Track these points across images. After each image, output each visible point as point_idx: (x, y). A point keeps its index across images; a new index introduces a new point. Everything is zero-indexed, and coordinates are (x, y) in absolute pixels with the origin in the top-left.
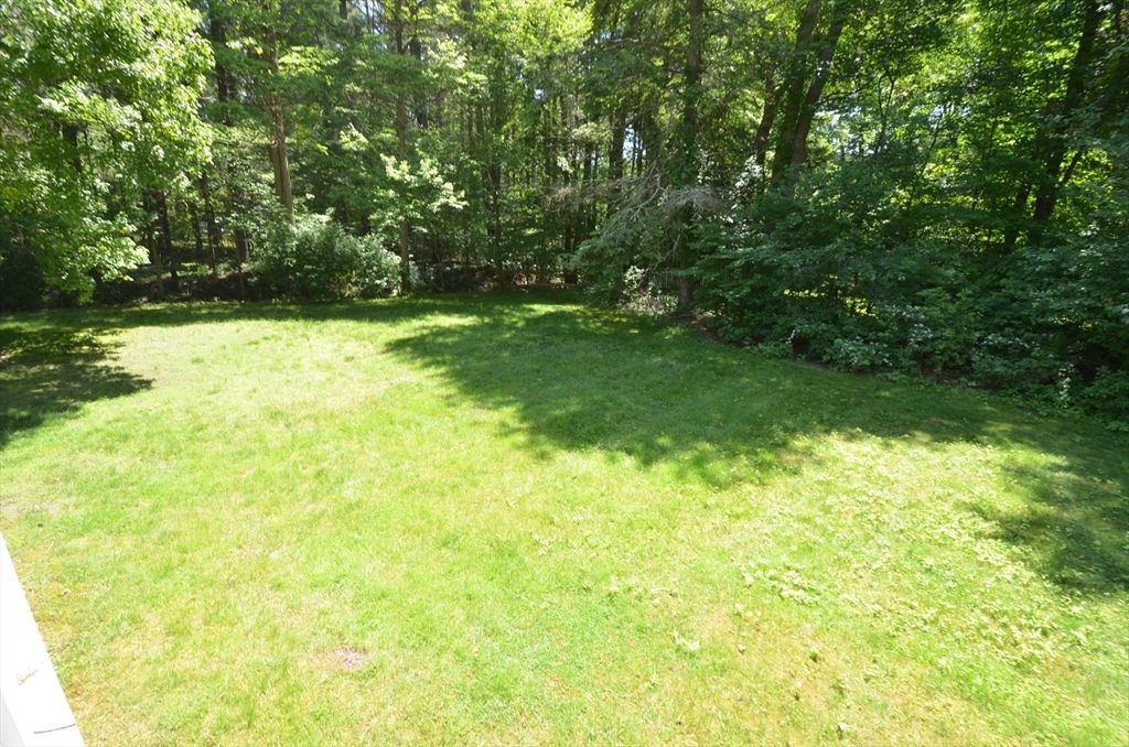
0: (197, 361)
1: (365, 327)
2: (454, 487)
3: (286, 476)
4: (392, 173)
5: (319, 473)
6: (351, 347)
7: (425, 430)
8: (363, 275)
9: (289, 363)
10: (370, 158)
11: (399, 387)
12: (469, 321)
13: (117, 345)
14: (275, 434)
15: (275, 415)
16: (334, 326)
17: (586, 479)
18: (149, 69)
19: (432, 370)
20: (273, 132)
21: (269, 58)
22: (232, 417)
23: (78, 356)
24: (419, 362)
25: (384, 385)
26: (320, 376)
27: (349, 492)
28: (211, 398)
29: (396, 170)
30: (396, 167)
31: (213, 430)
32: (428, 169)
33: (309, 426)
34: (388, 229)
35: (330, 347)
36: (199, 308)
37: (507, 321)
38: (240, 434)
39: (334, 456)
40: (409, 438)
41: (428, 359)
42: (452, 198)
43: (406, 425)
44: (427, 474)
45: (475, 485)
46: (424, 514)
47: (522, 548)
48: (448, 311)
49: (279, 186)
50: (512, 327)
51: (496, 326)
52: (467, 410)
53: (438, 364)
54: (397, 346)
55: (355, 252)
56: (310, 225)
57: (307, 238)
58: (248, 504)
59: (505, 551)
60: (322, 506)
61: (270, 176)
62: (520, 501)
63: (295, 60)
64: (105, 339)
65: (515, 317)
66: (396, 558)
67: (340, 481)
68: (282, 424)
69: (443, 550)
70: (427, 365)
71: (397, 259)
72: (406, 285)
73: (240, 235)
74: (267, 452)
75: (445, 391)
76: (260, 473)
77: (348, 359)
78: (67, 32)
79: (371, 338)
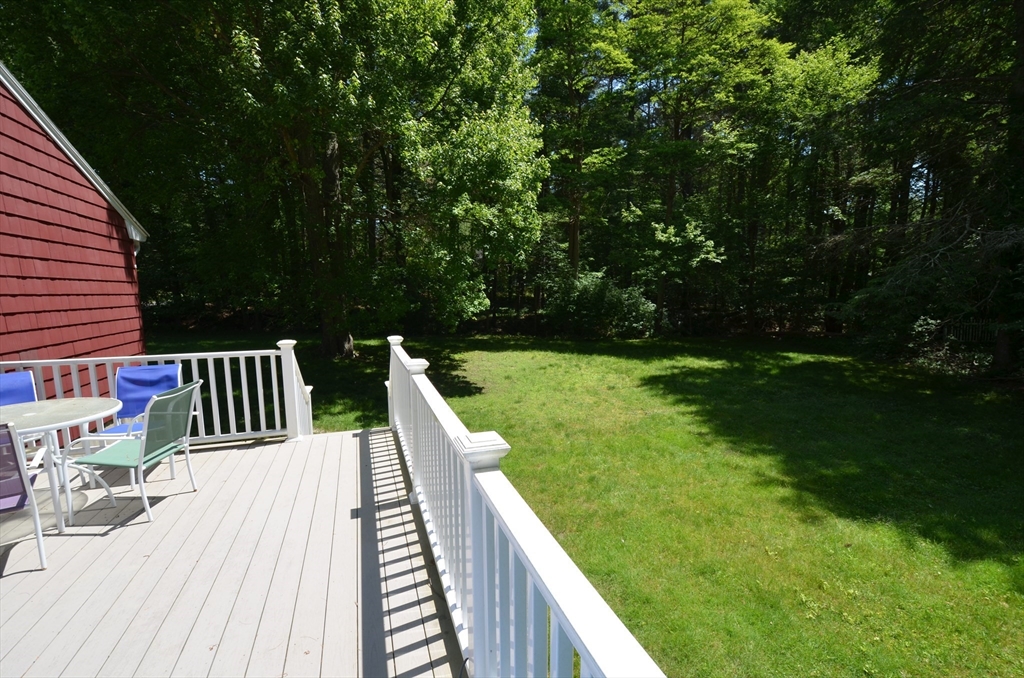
0: (508, 378)
1: (623, 363)
2: (709, 521)
3: (567, 475)
4: (661, 236)
5: (592, 479)
6: (612, 378)
7: (678, 460)
8: (624, 318)
9: (567, 386)
10: (643, 226)
11: (653, 418)
12: (718, 364)
13: (464, 361)
14: (559, 440)
15: (559, 426)
16: (599, 359)
17: (863, 551)
18: (513, 184)
19: (682, 408)
20: (573, 213)
21: (577, 161)
22: (530, 422)
23: (443, 367)
24: (671, 398)
25: (640, 414)
26: (589, 400)
27: (615, 500)
28: (516, 406)
29: (663, 234)
30: (664, 231)
31: (518, 430)
32: (693, 231)
33: (582, 439)
34: (648, 283)
35: (596, 376)
36: (509, 340)
37: (759, 367)
38: (536, 436)
39: (603, 467)
40: (664, 465)
41: (679, 397)
42: (712, 253)
43: (662, 452)
44: (682, 502)
45: (731, 524)
46: (680, 539)
47: (785, 603)
48: (697, 354)
49: (569, 252)
50: (765, 373)
51: (747, 371)
52: (720, 451)
53: (689, 402)
54: (651, 382)
55: (620, 301)
56: (588, 280)
57: (585, 289)
58: (543, 491)
59: (767, 602)
60: (594, 506)
61: (565, 245)
62: (781, 554)
63: (593, 160)
64: (457, 357)
65: (769, 365)
66: (656, 571)
67: (608, 490)
68: (563, 434)
69: (701, 579)
70: (677, 402)
71: (652, 306)
72: (658, 328)
73: (539, 289)
74: (554, 454)
75: (695, 429)
76: (550, 469)
77: (611, 388)
78: (474, 167)
79: (628, 372)
